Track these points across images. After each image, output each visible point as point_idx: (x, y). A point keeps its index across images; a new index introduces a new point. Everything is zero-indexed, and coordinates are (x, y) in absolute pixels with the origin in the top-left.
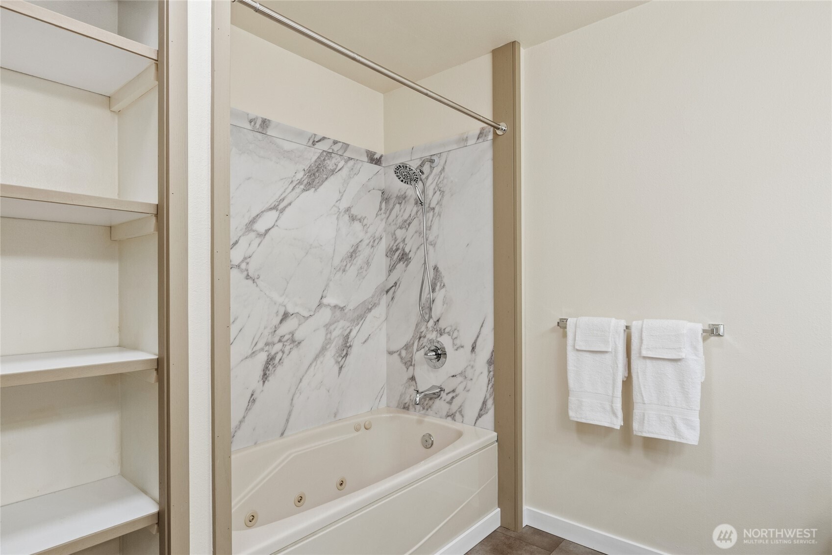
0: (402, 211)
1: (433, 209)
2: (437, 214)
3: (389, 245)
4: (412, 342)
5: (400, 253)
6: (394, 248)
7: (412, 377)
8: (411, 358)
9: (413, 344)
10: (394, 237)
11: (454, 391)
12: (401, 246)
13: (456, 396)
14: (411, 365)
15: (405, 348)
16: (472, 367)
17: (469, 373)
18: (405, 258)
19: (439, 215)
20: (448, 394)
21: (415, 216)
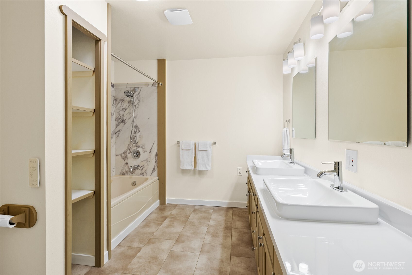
0: (123, 105)
1: (136, 106)
2: (137, 107)
3: (117, 116)
4: (126, 151)
5: (121, 120)
6: (119, 118)
7: (127, 163)
8: (126, 157)
9: (127, 151)
10: (119, 114)
11: (143, 166)
12: (122, 117)
13: (144, 167)
14: (126, 159)
15: (123, 153)
16: (150, 157)
17: (149, 160)
18: (124, 122)
19: (138, 108)
20: (141, 167)
21: (128, 107)
